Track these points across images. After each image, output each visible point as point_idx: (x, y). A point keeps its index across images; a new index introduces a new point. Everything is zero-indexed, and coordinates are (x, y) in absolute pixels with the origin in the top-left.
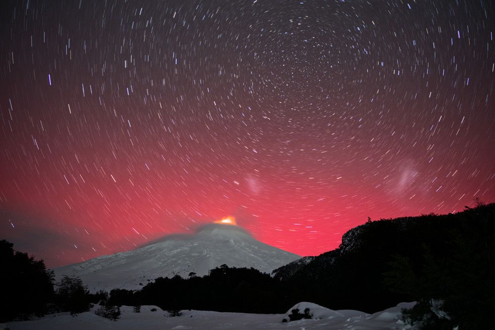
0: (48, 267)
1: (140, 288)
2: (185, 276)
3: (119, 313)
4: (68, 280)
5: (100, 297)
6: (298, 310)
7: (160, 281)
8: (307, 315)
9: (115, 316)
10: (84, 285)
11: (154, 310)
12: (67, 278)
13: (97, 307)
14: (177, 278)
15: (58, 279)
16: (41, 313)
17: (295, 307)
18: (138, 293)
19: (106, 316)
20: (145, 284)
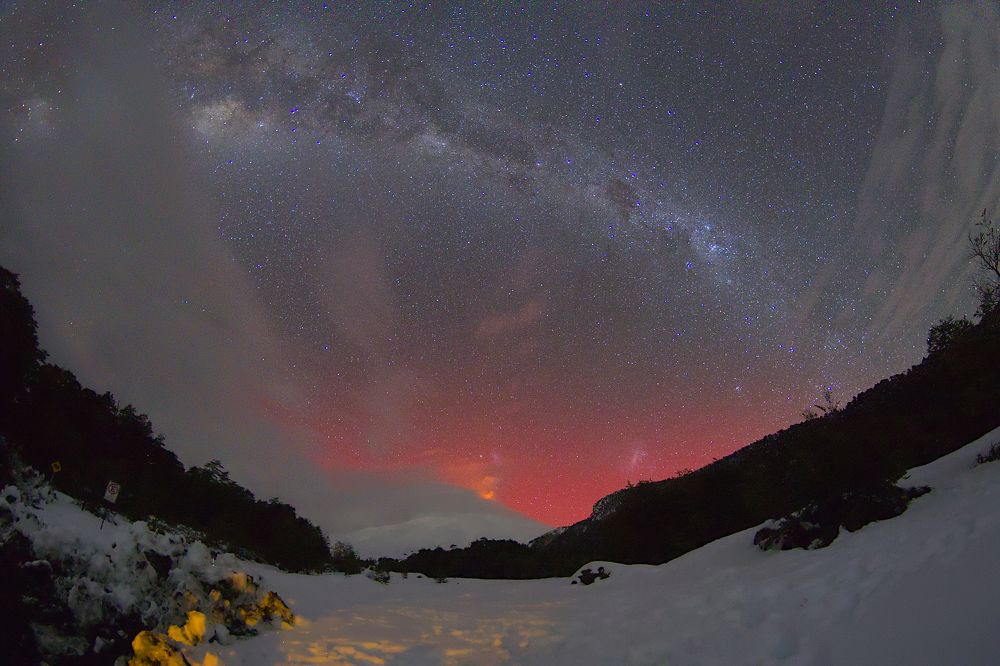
0: (324, 532)
1: (405, 558)
2: (447, 548)
3: (388, 578)
4: (341, 545)
5: (369, 563)
6: (590, 570)
7: (422, 551)
8: (603, 575)
9: (386, 580)
10: (354, 550)
11: (419, 577)
12: (340, 543)
13: (367, 571)
14: (439, 550)
15: (332, 544)
16: (320, 570)
17: (584, 568)
18: (403, 562)
19: (377, 579)
20: (410, 554)
